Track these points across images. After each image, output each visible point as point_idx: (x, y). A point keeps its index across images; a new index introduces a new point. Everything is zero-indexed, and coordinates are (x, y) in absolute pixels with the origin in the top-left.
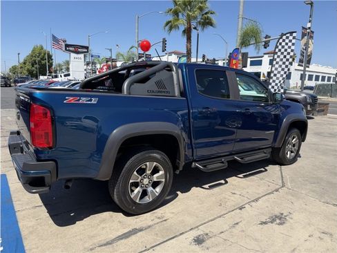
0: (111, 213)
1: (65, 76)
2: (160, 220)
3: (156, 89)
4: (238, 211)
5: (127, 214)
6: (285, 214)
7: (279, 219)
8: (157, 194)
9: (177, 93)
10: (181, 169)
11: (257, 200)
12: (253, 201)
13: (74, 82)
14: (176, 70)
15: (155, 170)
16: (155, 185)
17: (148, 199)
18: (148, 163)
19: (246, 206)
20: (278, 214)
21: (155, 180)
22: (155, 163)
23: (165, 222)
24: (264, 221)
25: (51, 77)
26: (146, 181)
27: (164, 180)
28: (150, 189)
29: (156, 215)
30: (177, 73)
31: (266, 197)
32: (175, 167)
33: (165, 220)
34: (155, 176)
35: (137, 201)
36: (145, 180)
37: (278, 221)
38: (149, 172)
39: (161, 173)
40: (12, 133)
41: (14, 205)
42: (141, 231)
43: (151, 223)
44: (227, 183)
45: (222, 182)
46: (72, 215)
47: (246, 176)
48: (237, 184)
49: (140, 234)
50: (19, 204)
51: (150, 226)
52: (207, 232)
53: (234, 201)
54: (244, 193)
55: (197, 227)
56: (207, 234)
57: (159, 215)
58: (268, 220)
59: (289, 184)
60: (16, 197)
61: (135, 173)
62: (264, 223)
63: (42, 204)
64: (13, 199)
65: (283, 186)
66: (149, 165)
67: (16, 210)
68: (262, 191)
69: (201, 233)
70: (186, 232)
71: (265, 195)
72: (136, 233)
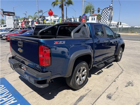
0: (66, 90)
2: (89, 91)
3: (82, 35)
4: (114, 82)
5: (74, 90)
6: (131, 82)
7: (130, 84)
8: (84, 80)
9: (89, 36)
10: (91, 68)
11: (118, 77)
12: (117, 78)
16: (83, 76)
17: (82, 82)
19: (116, 80)
20: (129, 82)
21: (83, 74)
22: (84, 67)
23: (91, 91)
24: (126, 85)
26: (80, 75)
27: (86, 74)
28: (82, 78)
29: (85, 88)
31: (120, 75)
32: (89, 68)
33: (91, 90)
34: (83, 72)
35: (78, 84)
37: (131, 85)
38: (81, 71)
39: (85, 71)
40: (10, 58)
41: (20, 93)
42: (84, 96)
43: (86, 93)
44: (102, 71)
45: (100, 71)
46: (50, 93)
47: (107, 68)
48: (106, 71)
49: (85, 98)
50: (22, 92)
51: (86, 94)
52: (109, 93)
53: (110, 78)
54: (112, 75)
55: (104, 91)
56: (110, 94)
57: (87, 89)
58: (127, 85)
59: (124, 69)
60: (17, 88)
61: (78, 72)
62: (126, 86)
63: (33, 90)
64: (17, 90)
65: (123, 70)
66: (82, 68)
67: (22, 95)
68: (117, 73)
69: (108, 94)
70: (102, 94)
71: (119, 75)
72: (83, 98)
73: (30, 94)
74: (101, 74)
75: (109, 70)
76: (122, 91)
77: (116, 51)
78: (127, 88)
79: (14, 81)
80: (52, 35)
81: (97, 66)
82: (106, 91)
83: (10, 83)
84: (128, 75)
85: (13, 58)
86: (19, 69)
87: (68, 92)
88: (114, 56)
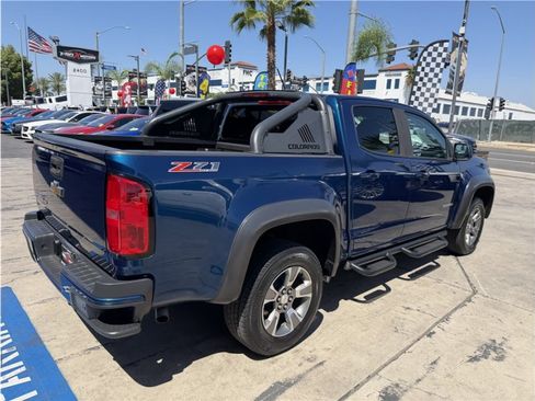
0: (225, 353)
1: (58, 100)
2: (314, 365)
3: (299, 141)
4: (426, 339)
5: (256, 356)
6: (498, 342)
7: (491, 350)
8: (301, 320)
9: (329, 149)
10: (333, 275)
11: (446, 318)
12: (442, 320)
13: (80, 113)
14: (326, 109)
15: (299, 280)
16: (297, 303)
17: (288, 328)
18: (290, 269)
19: (436, 329)
20: (489, 342)
21: (298, 296)
22: (300, 268)
23: (321, 368)
24: (474, 355)
25: (31, 102)
26: (284, 299)
27: (310, 295)
28: (290, 312)
29: (301, 354)
30: (327, 113)
31: (459, 312)
32: (326, 272)
33: (321, 364)
34: (298, 289)
35: (273, 335)
36: (283, 297)
37: (493, 354)
38: (289, 284)
39: (307, 283)
40: (28, 217)
41: (48, 348)
42: (289, 385)
43: (300, 371)
44: (389, 289)
45: (381, 288)
46: (159, 362)
47: (413, 277)
48: (405, 291)
49: (289, 392)
50: (57, 346)
51: (300, 377)
52: (396, 380)
53: (415, 322)
54: (423, 308)
55: (376, 373)
56: (397, 385)
57: (308, 355)
58: (478, 353)
59: (481, 288)
60: (45, 332)
61: (272, 287)
62: (474, 359)
63: (99, 344)
64: (41, 336)
65: (475, 292)
66: (291, 273)
67: (55, 359)
68: (447, 302)
69: (388, 384)
70: (363, 384)
71: (456, 309)
72: (282, 391)
73: (85, 358)
74: (378, 302)
75: (415, 286)
76: (449, 375)
77: (453, 212)
78: (472, 365)
79: (43, 302)
80: (198, 138)
81: (364, 267)
82: (381, 373)
83: (26, 309)
84: (493, 311)
85: (41, 215)
86: (52, 257)
87: (229, 361)
88: (445, 233)
